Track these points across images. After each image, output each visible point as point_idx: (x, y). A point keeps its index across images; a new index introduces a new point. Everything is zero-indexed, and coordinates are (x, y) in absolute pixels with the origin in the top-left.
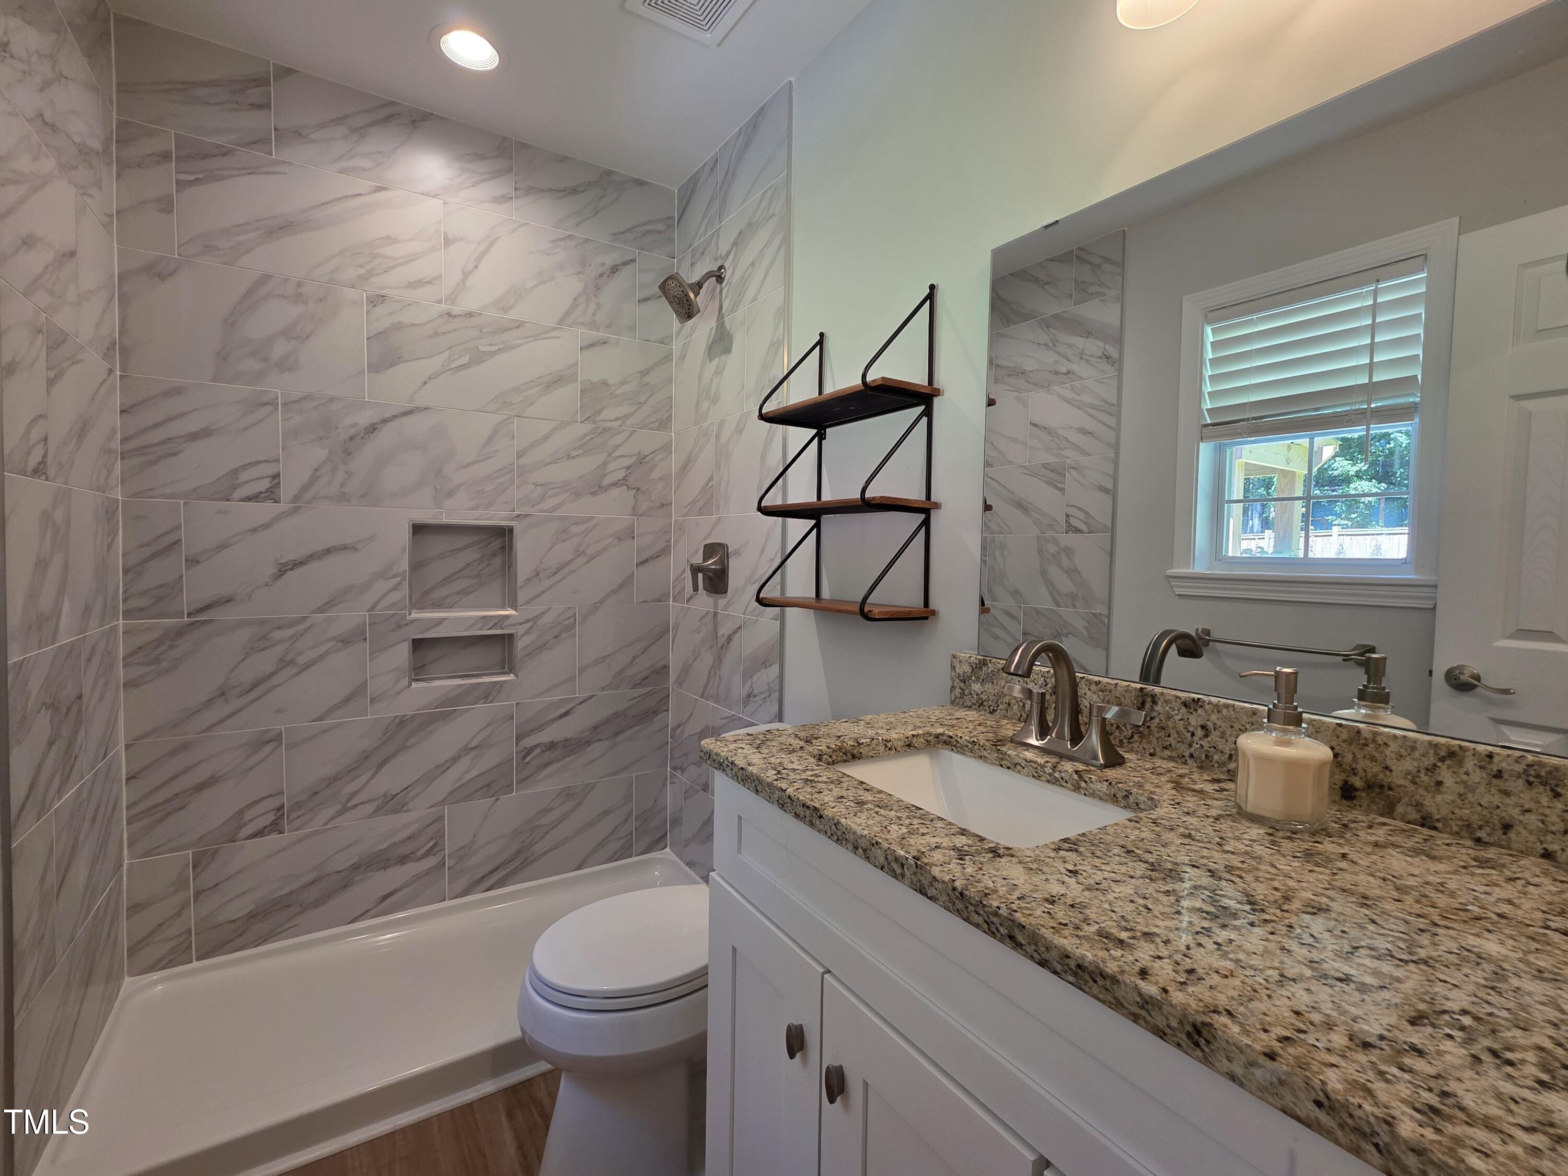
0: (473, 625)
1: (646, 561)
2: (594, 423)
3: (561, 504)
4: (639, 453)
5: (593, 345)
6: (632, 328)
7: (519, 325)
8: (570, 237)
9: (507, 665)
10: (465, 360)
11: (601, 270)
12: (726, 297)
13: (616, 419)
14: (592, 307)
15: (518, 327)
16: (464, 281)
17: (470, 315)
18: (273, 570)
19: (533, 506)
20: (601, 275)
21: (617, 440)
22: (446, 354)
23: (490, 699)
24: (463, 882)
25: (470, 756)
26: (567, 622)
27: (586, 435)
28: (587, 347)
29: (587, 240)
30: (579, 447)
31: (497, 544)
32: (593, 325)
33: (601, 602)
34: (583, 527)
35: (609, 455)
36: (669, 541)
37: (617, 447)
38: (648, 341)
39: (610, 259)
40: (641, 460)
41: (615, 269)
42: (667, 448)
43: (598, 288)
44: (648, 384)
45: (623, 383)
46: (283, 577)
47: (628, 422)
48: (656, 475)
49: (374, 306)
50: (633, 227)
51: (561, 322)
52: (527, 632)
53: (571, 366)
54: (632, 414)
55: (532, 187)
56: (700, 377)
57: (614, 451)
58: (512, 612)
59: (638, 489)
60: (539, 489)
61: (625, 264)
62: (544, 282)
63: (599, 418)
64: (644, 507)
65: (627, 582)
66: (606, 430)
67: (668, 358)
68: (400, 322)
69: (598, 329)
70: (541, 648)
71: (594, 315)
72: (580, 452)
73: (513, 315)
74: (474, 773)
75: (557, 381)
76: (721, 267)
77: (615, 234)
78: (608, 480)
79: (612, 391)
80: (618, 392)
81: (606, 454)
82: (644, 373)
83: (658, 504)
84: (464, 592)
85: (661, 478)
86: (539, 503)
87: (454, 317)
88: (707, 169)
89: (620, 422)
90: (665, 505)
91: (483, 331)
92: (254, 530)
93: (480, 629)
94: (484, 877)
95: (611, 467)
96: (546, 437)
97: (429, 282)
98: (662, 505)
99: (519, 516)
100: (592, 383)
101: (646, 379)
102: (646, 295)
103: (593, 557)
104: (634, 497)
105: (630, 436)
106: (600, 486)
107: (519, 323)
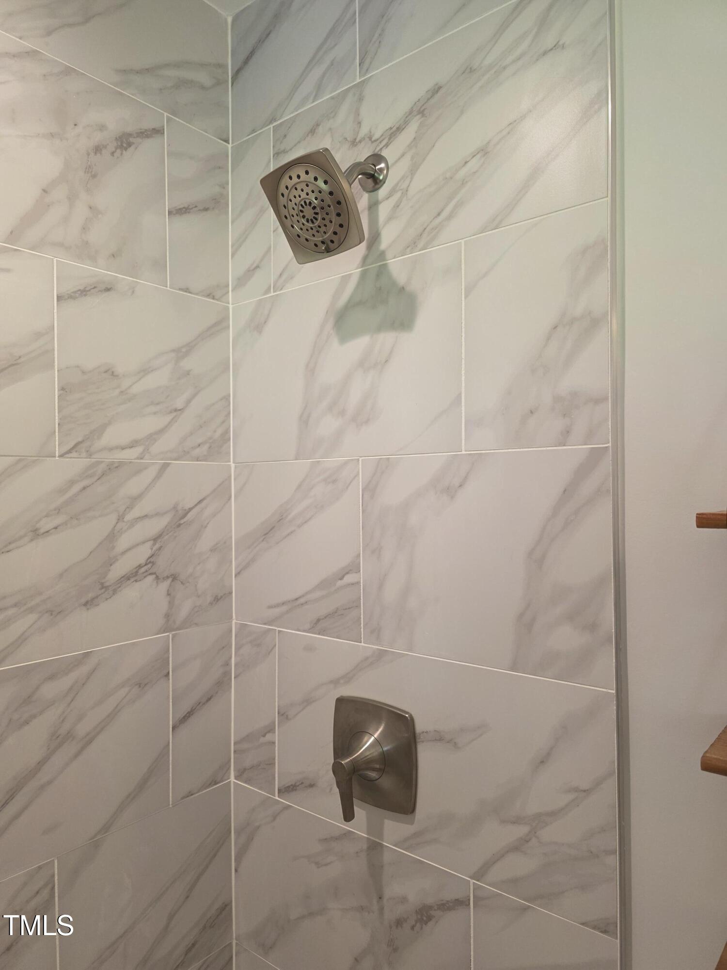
1: (190, 714)
2: (90, 455)
3: (17, 645)
4: (175, 508)
5: (84, 292)
6: (159, 264)
8: (31, 54)
11: (98, 137)
12: (390, 218)
13: (133, 444)
14: (81, 211)
20: (98, 149)
21: (134, 486)
27: (72, 482)
28: (71, 296)
29: (68, 71)
30: (57, 511)
32: (83, 251)
33: (106, 827)
34: (65, 683)
35: (120, 518)
36: (227, 664)
37: (133, 501)
38: (187, 290)
39: (113, 119)
40: (180, 519)
41: (124, 142)
42: (222, 491)
43: (92, 173)
44: (188, 373)
45: (145, 371)
47: (155, 449)
48: (203, 542)
50: (159, 67)
53: (39, 335)
54: (162, 431)
56: (311, 370)
57: (130, 507)
59: (174, 578)
61: (142, 135)
64: (184, 611)
65: (155, 768)
66: (114, 467)
67: (220, 325)
69: (93, 259)
71: (85, 229)
72: (59, 519)
76: (377, 158)
77: (123, 72)
79: (123, 387)
80: (136, 389)
81: (113, 518)
82: (183, 352)
83: (209, 599)
85: (213, 550)
89: (139, 450)
90: (221, 598)
95: (123, 542)
100: (84, 372)
101: (187, 364)
102: (184, 199)
103: (89, 740)
104: (169, 594)
105: (159, 476)
106: (103, 587)
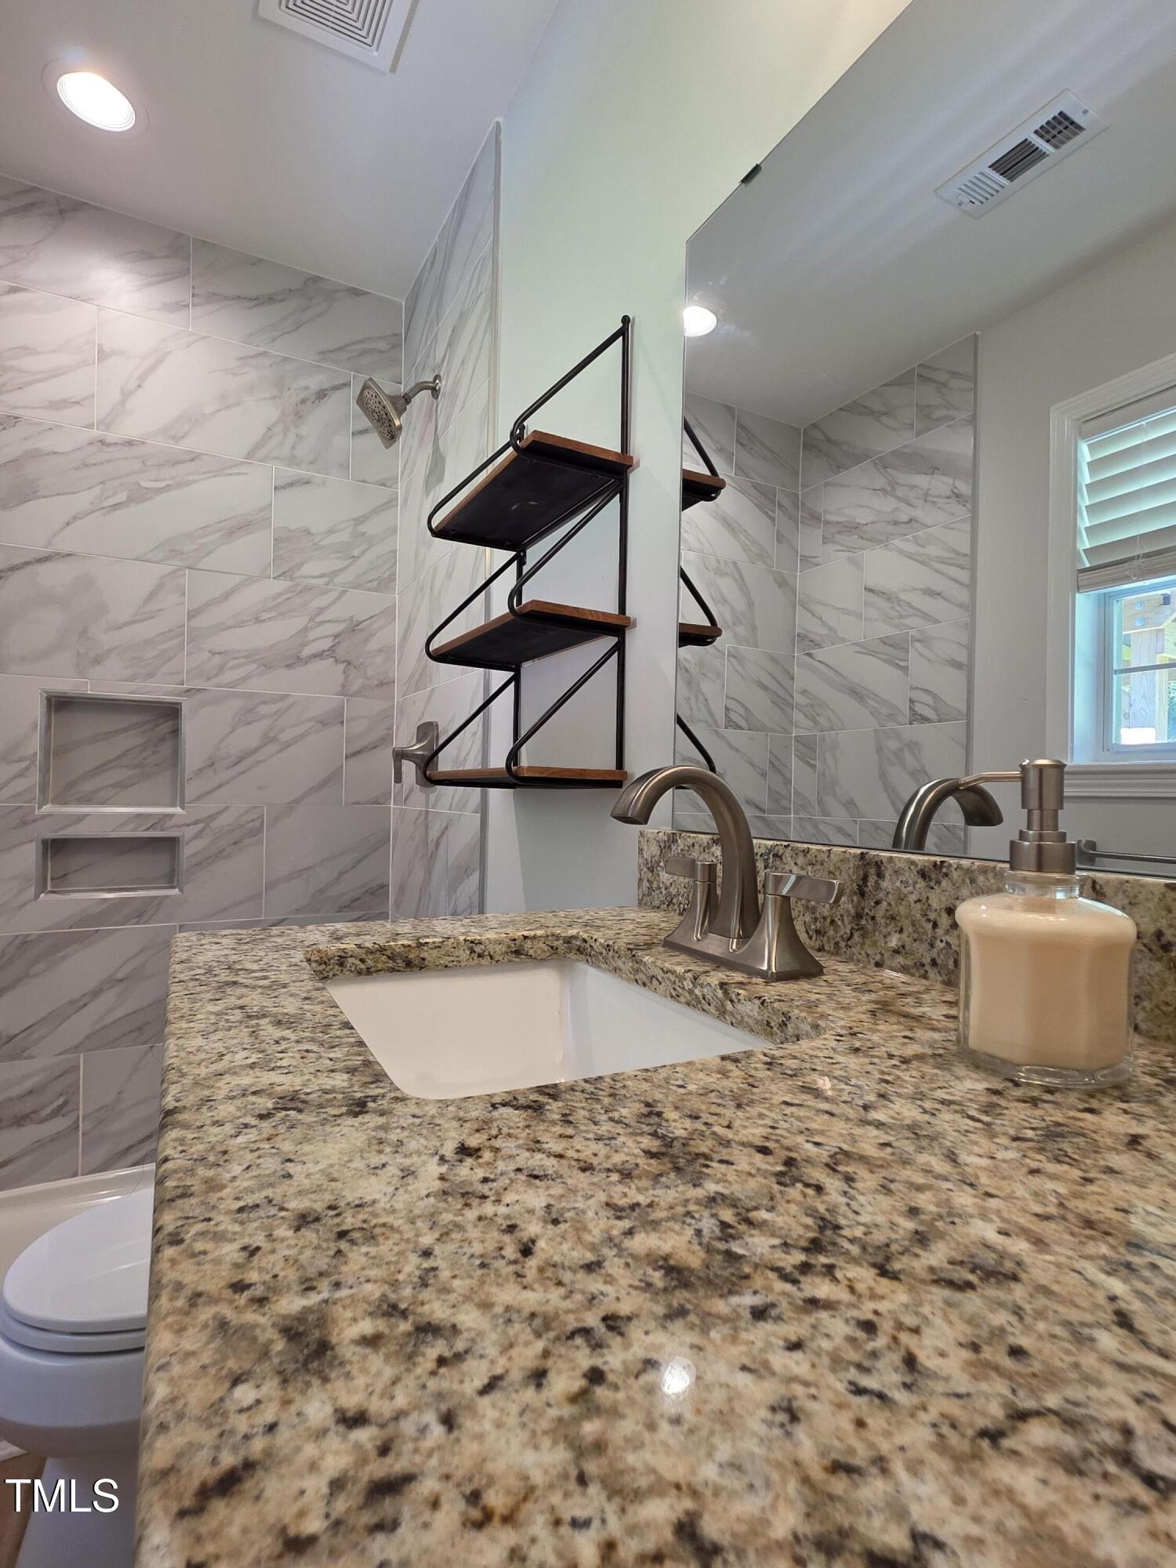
0: (124, 824)
1: (359, 752)
2: (292, 579)
3: (244, 679)
4: (351, 618)
5: (291, 485)
6: (344, 466)
7: (194, 457)
8: (264, 354)
9: (171, 878)
10: (121, 497)
11: (303, 395)
13: (321, 576)
14: (291, 439)
15: (192, 460)
16: (123, 403)
17: (130, 443)
19: (208, 679)
20: (303, 401)
21: (322, 601)
22: (97, 490)
23: (145, 918)
24: (102, 1153)
25: (117, 989)
26: (250, 825)
27: (280, 595)
28: (284, 487)
29: (286, 359)
30: (271, 609)
31: (165, 727)
32: (292, 460)
33: (297, 801)
34: (274, 708)
35: (311, 619)
36: (390, 728)
37: (321, 610)
38: (364, 481)
39: (315, 382)
40: (354, 627)
41: (322, 395)
42: (389, 613)
43: (299, 416)
44: (364, 533)
45: (331, 531)
47: (337, 580)
48: (373, 645)
50: (348, 345)
51: (250, 455)
52: (196, 837)
53: (262, 509)
54: (341, 570)
55: (214, 294)
57: (318, 614)
58: (177, 810)
59: (349, 663)
60: (217, 659)
61: (335, 388)
62: (227, 407)
63: (297, 574)
64: (356, 685)
65: (333, 778)
66: (307, 589)
67: (393, 502)
68: (37, 450)
69: (298, 465)
70: (218, 855)
71: (293, 448)
72: (273, 614)
73: (184, 445)
74: (120, 1012)
75: (239, 528)
76: (437, 377)
77: (322, 353)
78: (307, 651)
79: (316, 541)
80: (325, 542)
81: (307, 619)
82: (359, 521)
83: (376, 682)
84: (121, 785)
85: (380, 651)
86: (217, 675)
87: (109, 445)
88: (429, 264)
89: (325, 580)
90: (385, 684)
91: (148, 463)
93: (133, 830)
94: (130, 1147)
95: (311, 635)
96: (227, 596)
97: (77, 403)
98: (382, 684)
99: (189, 690)
100: (289, 531)
101: (361, 528)
103: (287, 745)
104: (344, 672)
105: (339, 597)
106: (298, 658)
107: (192, 456)
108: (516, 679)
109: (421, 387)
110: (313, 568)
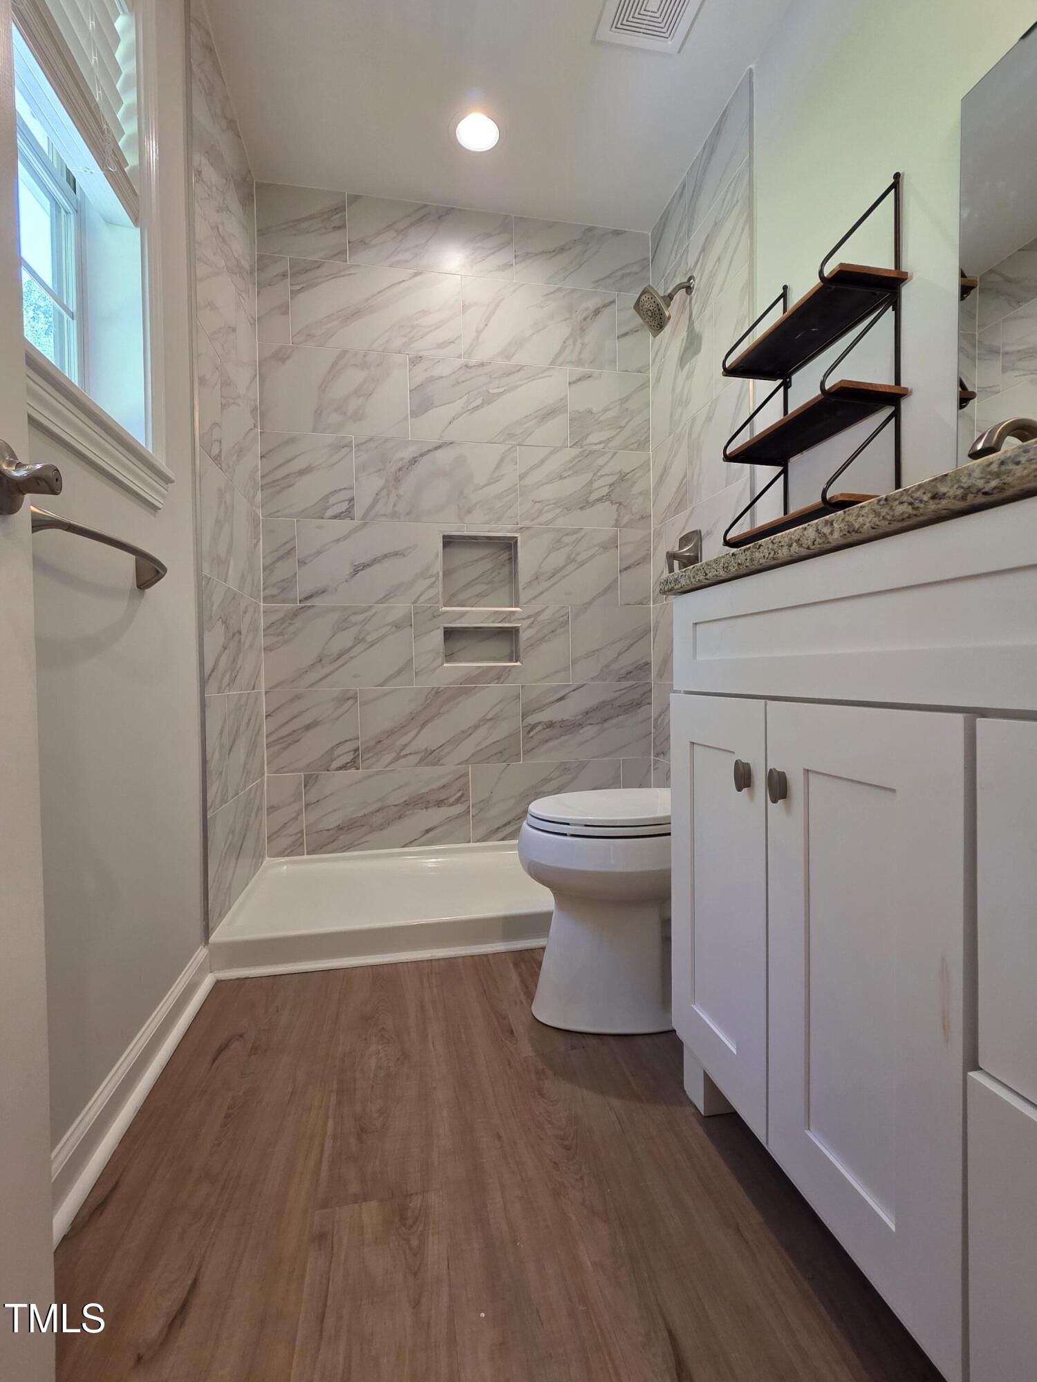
0: (488, 618)
1: (629, 567)
2: (582, 447)
3: (554, 519)
4: (620, 472)
5: (579, 380)
6: (613, 362)
7: (520, 369)
8: (559, 290)
9: (513, 656)
10: (479, 401)
11: (585, 314)
12: (695, 304)
13: (600, 443)
14: (578, 346)
15: (518, 371)
16: (477, 337)
17: (482, 364)
18: (350, 570)
19: (533, 520)
20: (585, 319)
21: (601, 461)
22: (465, 398)
23: (502, 680)
24: (483, 830)
25: (487, 726)
26: (561, 619)
27: (575, 458)
28: (574, 382)
29: (573, 291)
30: (570, 469)
31: (506, 555)
32: (579, 362)
33: (590, 603)
34: (573, 538)
35: (594, 474)
36: (649, 550)
37: (601, 467)
38: (626, 371)
39: (592, 304)
40: (623, 477)
41: (597, 312)
42: (645, 466)
43: (582, 330)
44: (627, 409)
45: (606, 410)
46: (357, 575)
47: (611, 445)
48: (635, 490)
49: (414, 365)
50: (612, 273)
51: (553, 363)
52: (529, 627)
53: (561, 399)
54: (614, 437)
55: (528, 253)
56: (673, 390)
57: (599, 470)
58: (518, 609)
59: (620, 504)
60: (538, 506)
61: (605, 306)
62: (539, 331)
63: (585, 443)
64: (625, 519)
65: (611, 586)
66: (592, 452)
67: (645, 385)
68: (432, 376)
69: (583, 365)
70: (542, 640)
71: (580, 354)
72: (570, 473)
73: (513, 361)
74: (490, 741)
75: (548, 414)
76: (690, 278)
77: (597, 281)
78: (594, 497)
79: (596, 418)
80: (601, 419)
81: (592, 474)
82: (624, 400)
83: (638, 517)
84: (481, 595)
85: (641, 494)
86: (538, 516)
87: (471, 367)
88: (677, 196)
89: (603, 445)
90: (645, 517)
91: (493, 377)
92: (338, 540)
93: (493, 622)
94: (499, 828)
95: (596, 485)
96: (543, 461)
97: (452, 342)
98: (642, 518)
99: (521, 528)
100: (579, 413)
101: (627, 405)
102: (624, 330)
103: (583, 564)
104: (617, 511)
105: (612, 457)
106: (587, 502)
107: (519, 367)
108: (785, 472)
109: (679, 287)
110: (593, 438)
